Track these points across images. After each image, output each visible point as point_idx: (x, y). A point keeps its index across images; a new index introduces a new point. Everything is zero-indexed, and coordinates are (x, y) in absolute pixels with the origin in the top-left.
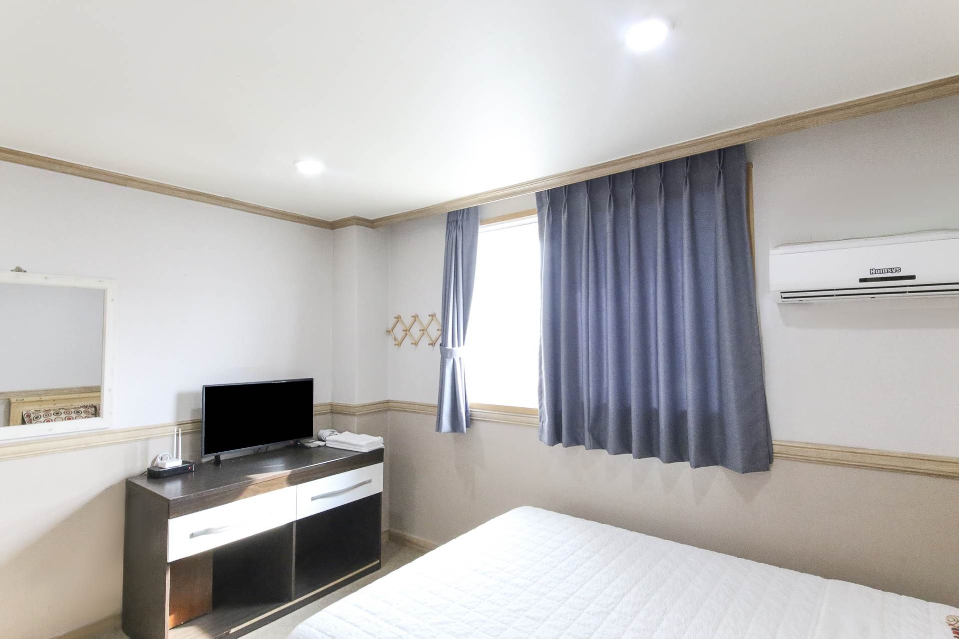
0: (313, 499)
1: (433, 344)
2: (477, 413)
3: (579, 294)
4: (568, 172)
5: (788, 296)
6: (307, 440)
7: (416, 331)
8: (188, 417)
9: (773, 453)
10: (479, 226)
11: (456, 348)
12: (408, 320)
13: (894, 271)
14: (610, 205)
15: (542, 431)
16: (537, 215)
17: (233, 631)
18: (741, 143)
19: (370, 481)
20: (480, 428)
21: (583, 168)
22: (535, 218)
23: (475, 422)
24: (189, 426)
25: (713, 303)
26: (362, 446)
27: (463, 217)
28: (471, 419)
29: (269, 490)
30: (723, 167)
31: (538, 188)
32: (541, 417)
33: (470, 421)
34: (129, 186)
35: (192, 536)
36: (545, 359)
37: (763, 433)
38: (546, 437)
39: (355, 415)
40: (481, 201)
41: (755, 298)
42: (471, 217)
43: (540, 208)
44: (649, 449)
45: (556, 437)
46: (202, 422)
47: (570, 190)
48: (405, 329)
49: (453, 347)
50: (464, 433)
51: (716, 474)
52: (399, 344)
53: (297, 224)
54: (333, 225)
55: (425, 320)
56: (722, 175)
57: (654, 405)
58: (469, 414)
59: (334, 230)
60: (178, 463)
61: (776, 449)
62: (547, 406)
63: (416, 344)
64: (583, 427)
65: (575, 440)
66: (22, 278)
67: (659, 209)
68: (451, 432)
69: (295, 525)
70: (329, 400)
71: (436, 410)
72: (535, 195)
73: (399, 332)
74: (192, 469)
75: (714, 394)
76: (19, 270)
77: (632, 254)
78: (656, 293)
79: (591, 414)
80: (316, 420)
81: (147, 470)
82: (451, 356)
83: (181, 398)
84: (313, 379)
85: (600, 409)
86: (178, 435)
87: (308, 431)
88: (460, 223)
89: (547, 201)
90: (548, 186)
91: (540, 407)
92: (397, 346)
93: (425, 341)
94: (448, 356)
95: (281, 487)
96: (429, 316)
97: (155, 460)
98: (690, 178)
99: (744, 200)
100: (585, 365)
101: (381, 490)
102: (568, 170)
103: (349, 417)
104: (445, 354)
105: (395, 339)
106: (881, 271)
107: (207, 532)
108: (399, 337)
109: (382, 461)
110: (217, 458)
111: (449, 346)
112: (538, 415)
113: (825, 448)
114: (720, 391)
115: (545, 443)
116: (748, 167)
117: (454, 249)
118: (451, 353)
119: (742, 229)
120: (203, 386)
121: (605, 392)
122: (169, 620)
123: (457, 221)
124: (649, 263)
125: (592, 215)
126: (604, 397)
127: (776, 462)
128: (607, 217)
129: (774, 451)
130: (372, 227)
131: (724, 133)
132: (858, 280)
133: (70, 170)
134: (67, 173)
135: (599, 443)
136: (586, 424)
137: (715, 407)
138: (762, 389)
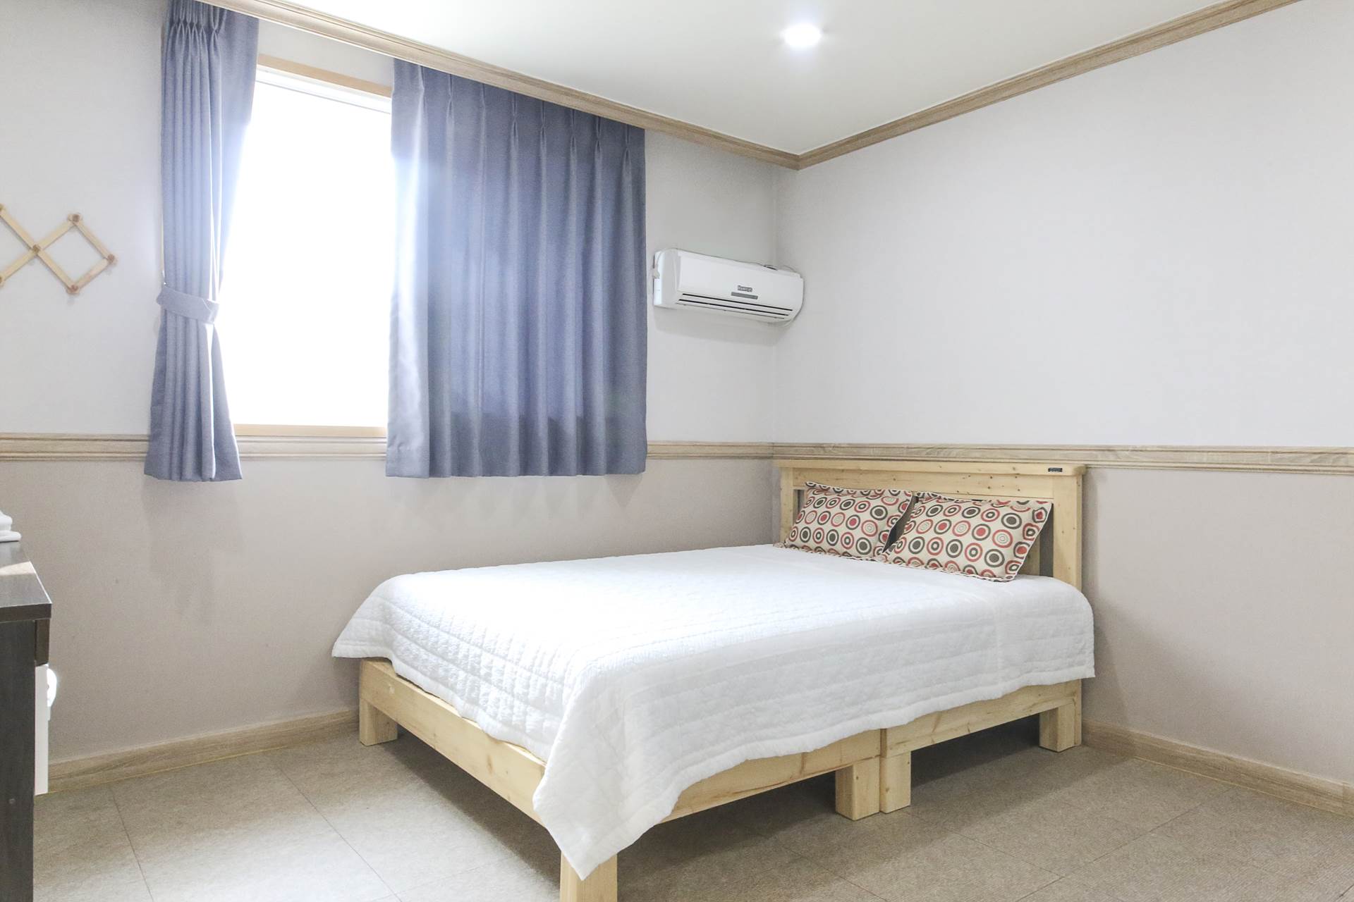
13: (749, 290)
15: (413, 461)
45: (433, 469)
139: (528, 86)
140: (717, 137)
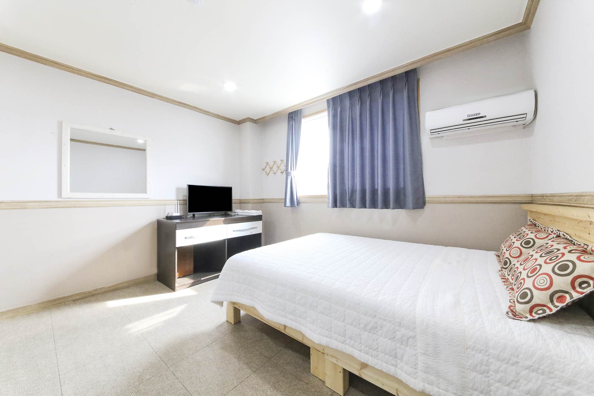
0: (233, 231)
1: (282, 173)
2: (301, 200)
3: (345, 144)
4: (341, 88)
5: (434, 131)
6: (230, 212)
7: (275, 168)
8: (181, 198)
9: (426, 201)
10: (302, 119)
11: (292, 171)
12: (271, 164)
13: (477, 115)
14: (359, 102)
15: (329, 203)
16: (327, 111)
17: (202, 279)
18: (415, 68)
19: (257, 228)
20: (302, 206)
21: (346, 86)
22: (326, 113)
23: (301, 204)
24: (182, 202)
25: (402, 141)
26: (253, 213)
27: (295, 115)
28: (299, 203)
29: (216, 225)
30: (407, 81)
31: (328, 97)
32: (328, 197)
33: (298, 203)
34: (155, 98)
35: (186, 238)
36: (330, 173)
37: (421, 193)
38: (330, 205)
39: (249, 203)
40: (303, 106)
41: (420, 136)
42: (299, 114)
43: (328, 107)
44: (374, 205)
45: (335, 205)
46: (187, 200)
47: (341, 97)
48: (270, 167)
49: (291, 171)
50: (296, 207)
51: (401, 213)
52: (268, 175)
53: (224, 121)
54: (239, 123)
55: (279, 163)
56: (407, 84)
57: (376, 187)
58: (298, 200)
59: (240, 125)
60: (178, 214)
61: (427, 199)
62: (331, 193)
63: (275, 174)
64: (346, 200)
65: (343, 205)
66: (113, 133)
67: (380, 101)
68: (291, 207)
69: (226, 240)
70: (239, 198)
71: (284, 200)
72: (326, 101)
73: (268, 169)
74: (184, 217)
75: (401, 179)
76: (111, 129)
77: (368, 122)
78: (378, 140)
79: (350, 193)
80: (233, 205)
81: (165, 217)
82: (290, 175)
83: (178, 190)
84: (232, 187)
85: (353, 191)
86: (177, 205)
87: (230, 209)
88: (294, 117)
89: (331, 104)
90: (331, 96)
91: (328, 194)
92: (267, 175)
93: (279, 172)
94: (289, 175)
95: (221, 224)
96: (281, 160)
97: (168, 214)
98: (393, 87)
99: (416, 94)
100: (347, 173)
101: (261, 232)
102: (340, 87)
103: (247, 204)
104: (288, 174)
105: (266, 173)
106: (472, 115)
107: (191, 237)
108: (268, 172)
109: (261, 220)
110: (194, 215)
111: (289, 170)
112: (327, 197)
113: (447, 196)
114: (404, 178)
115: (330, 207)
116: (418, 80)
117: (291, 129)
118: (290, 173)
119: (415, 107)
120: (187, 185)
121: (355, 184)
122: (177, 274)
123: (292, 117)
124: (375, 128)
125: (351, 110)
126: (355, 186)
127: (427, 205)
128: (358, 107)
129: (426, 200)
130: (255, 123)
131: (408, 63)
132: (462, 121)
133: (130, 89)
134: (129, 90)
135: (353, 206)
136: (347, 199)
137: (402, 185)
138: (422, 174)
139: (363, 83)
140: (448, 50)
